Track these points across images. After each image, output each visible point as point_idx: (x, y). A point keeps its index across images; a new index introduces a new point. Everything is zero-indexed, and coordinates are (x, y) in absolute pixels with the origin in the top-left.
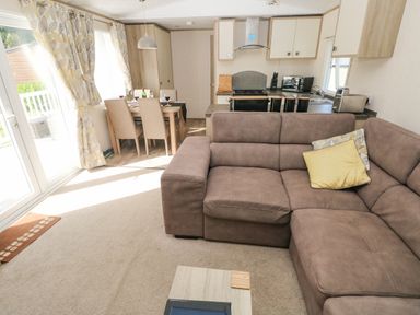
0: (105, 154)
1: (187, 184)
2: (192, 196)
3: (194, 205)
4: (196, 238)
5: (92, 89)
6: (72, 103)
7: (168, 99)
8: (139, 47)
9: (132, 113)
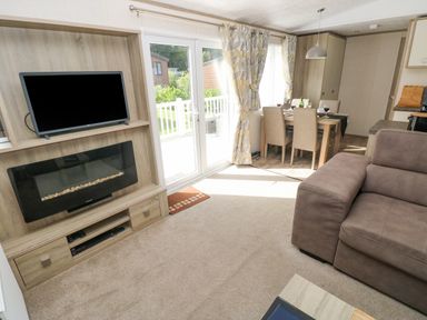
0: (253, 155)
1: (326, 200)
2: (328, 214)
3: (330, 224)
4: (324, 262)
5: (255, 96)
6: (237, 107)
7: (326, 110)
8: (307, 57)
9: (285, 121)
